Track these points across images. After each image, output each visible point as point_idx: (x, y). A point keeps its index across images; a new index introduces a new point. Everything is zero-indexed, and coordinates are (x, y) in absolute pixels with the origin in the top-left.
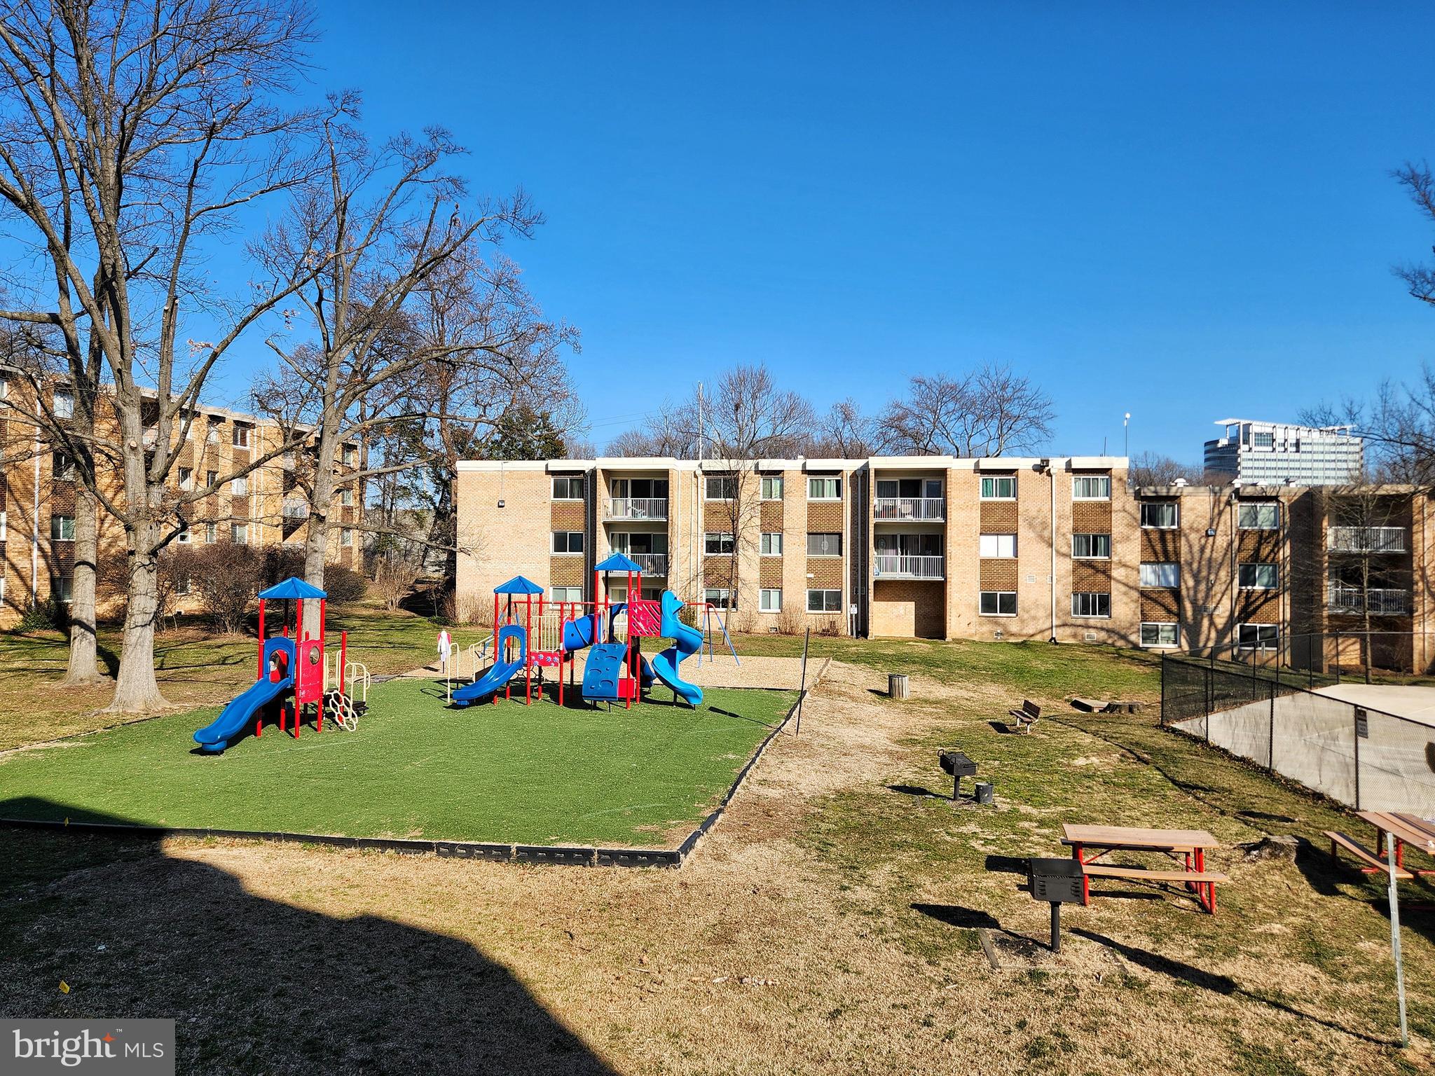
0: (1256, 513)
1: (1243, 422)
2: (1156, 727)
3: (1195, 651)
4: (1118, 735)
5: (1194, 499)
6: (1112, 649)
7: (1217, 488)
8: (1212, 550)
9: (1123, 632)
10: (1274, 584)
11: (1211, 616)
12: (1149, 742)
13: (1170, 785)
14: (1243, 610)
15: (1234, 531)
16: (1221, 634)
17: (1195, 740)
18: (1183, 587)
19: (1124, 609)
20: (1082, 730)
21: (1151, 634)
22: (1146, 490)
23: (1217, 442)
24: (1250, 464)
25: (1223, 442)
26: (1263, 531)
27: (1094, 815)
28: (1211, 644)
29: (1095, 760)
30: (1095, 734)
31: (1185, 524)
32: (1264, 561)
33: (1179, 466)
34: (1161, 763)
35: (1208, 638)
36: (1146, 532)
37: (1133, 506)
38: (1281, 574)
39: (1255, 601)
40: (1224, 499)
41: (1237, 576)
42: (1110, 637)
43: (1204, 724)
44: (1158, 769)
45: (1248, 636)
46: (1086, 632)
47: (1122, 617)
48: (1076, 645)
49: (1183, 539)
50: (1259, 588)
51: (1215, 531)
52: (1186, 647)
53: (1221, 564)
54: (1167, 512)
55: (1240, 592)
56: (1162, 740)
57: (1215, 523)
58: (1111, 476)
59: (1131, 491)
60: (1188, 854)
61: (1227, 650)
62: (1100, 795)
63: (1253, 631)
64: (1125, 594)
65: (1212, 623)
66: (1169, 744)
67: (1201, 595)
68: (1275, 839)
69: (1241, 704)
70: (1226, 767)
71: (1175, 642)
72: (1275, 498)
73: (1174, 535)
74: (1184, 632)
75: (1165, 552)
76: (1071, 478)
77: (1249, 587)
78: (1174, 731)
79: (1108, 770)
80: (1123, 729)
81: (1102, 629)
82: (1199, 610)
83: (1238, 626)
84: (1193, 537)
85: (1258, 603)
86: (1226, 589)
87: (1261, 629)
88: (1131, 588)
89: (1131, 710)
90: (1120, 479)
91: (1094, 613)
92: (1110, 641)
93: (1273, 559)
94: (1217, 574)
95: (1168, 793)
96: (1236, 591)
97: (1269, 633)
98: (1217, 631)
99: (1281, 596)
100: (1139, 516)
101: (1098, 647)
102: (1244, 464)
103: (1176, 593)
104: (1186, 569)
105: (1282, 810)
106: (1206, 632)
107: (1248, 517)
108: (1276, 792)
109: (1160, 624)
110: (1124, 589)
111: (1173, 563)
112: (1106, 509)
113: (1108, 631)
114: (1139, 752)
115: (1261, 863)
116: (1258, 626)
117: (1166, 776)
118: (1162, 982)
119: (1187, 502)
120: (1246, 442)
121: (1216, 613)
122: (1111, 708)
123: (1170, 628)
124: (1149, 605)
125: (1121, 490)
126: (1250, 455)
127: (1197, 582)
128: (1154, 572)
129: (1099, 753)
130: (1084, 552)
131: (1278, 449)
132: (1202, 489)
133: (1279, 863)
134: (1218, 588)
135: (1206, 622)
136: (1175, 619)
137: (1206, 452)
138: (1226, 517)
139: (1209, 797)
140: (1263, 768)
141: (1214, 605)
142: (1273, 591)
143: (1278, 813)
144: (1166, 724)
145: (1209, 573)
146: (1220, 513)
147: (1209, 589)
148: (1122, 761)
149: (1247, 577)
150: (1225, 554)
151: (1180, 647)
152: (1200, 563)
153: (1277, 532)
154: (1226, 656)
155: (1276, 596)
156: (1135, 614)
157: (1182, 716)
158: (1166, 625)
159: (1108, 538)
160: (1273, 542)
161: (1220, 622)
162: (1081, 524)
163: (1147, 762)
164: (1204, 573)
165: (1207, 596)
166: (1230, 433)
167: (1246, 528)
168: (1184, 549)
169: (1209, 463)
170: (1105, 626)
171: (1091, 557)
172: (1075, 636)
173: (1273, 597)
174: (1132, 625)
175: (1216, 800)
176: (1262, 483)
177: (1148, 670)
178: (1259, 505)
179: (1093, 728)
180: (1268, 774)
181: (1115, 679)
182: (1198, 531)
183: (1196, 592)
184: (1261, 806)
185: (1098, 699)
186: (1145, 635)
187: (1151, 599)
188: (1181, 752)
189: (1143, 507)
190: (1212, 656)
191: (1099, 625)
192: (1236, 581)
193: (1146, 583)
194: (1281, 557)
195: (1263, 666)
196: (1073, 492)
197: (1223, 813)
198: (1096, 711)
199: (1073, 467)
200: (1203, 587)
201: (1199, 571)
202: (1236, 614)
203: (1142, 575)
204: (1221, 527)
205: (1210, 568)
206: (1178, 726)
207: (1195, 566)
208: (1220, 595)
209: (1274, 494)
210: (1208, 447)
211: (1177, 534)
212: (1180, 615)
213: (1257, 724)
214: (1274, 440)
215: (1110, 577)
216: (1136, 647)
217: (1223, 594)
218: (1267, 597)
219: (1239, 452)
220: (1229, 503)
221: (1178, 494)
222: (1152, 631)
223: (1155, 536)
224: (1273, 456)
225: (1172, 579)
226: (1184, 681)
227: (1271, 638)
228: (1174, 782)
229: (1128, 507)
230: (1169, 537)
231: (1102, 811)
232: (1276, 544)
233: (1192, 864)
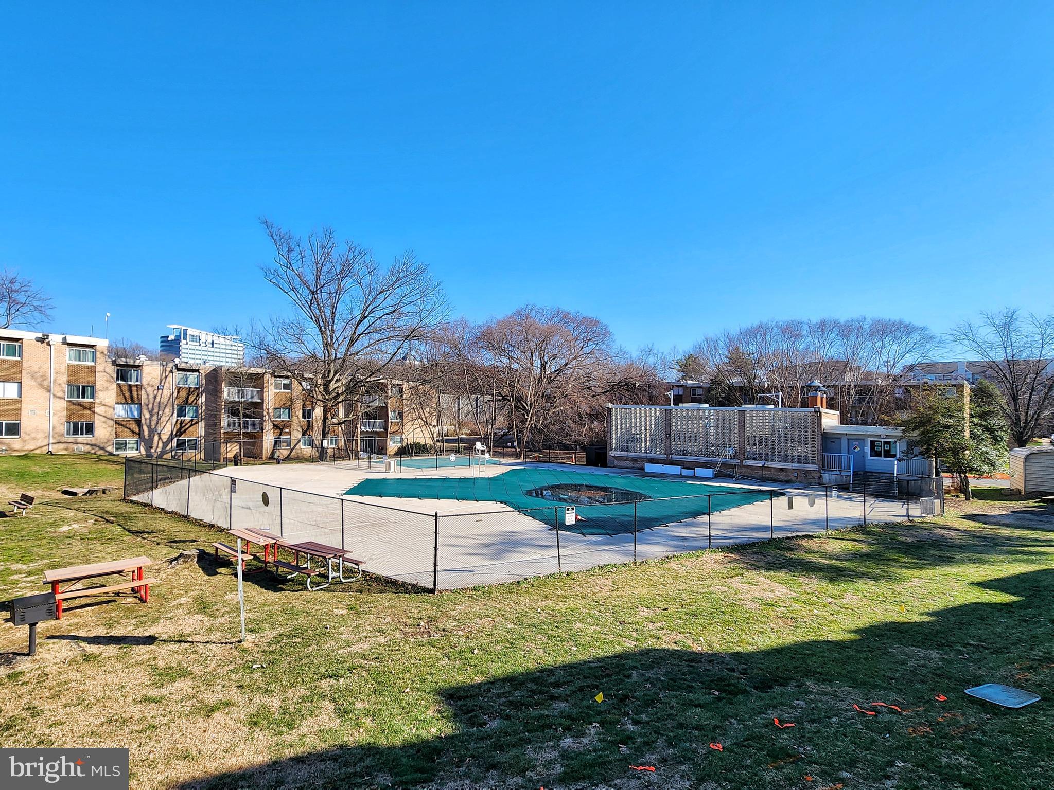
0: (187, 378)
1: (183, 328)
2: (120, 501)
3: (149, 455)
4: (93, 509)
5: (150, 368)
6: (95, 456)
7: (164, 363)
8: (161, 397)
9: (102, 446)
10: (196, 417)
11: (159, 434)
12: (115, 510)
13: (127, 533)
14: (179, 430)
15: (174, 387)
16: (165, 444)
17: (146, 505)
18: (143, 418)
19: (103, 431)
20: (67, 508)
21: (122, 446)
22: (119, 360)
23: (168, 337)
24: (186, 351)
25: (171, 338)
26: (190, 388)
27: (72, 561)
28: (159, 450)
29: (76, 526)
30: (77, 510)
31: (144, 382)
32: (191, 404)
33: (145, 348)
34: (122, 522)
35: (157, 445)
36: (119, 385)
37: (111, 370)
38: (200, 411)
39: (184, 426)
40: (169, 369)
41: (175, 412)
42: (93, 449)
43: (150, 496)
44: (120, 525)
45: (181, 445)
46: (75, 447)
47: (102, 436)
48: (68, 455)
49: (143, 390)
50: (188, 418)
51: (163, 386)
52: (143, 452)
53: (166, 405)
54: (134, 374)
55: (177, 421)
56: (124, 508)
57: (163, 382)
58: (96, 350)
59: (110, 360)
60: (133, 572)
61: (169, 452)
62: (77, 547)
63: (184, 442)
64: (104, 422)
65: (160, 438)
66: (128, 510)
67: (153, 423)
68: (185, 553)
69: (174, 482)
70: (162, 518)
71: (137, 449)
72: (198, 371)
73: (138, 388)
74: (143, 444)
75: (132, 397)
76: (68, 348)
77: (182, 418)
78: (132, 501)
79: (85, 531)
80: (98, 504)
81: (87, 444)
82: (152, 431)
83: (176, 439)
84: (149, 389)
85: (187, 427)
86: (169, 419)
87: (189, 441)
88: (108, 419)
89: (104, 492)
90: (102, 353)
91: (82, 434)
92: (93, 451)
93: (196, 403)
94: (163, 411)
95: (125, 538)
96: (174, 420)
97: (193, 442)
98: (163, 443)
99: (200, 423)
100: (115, 376)
101: (84, 456)
102: (183, 351)
103: (138, 422)
104: (144, 408)
105: (192, 536)
106: (157, 444)
107: (182, 380)
108: (189, 527)
109: (127, 439)
110: (104, 419)
111: (137, 404)
112: (92, 370)
113: (92, 445)
114: (107, 517)
115: (177, 567)
116: (187, 439)
117: (124, 528)
118: (112, 650)
119: (146, 370)
120: (185, 338)
121: (162, 432)
122: (90, 492)
123: (134, 442)
124: (120, 429)
125: (103, 359)
126: (186, 346)
127: (152, 415)
128: (125, 409)
129: (79, 521)
130: (75, 395)
131: (202, 345)
132: (156, 362)
133: (187, 565)
134: (164, 419)
135: (156, 438)
136: (137, 437)
137: (161, 342)
138: (170, 379)
139: (150, 537)
140: (183, 516)
141: (162, 428)
142: (195, 420)
143: (190, 539)
144: (127, 498)
145: (159, 410)
146: (166, 377)
147: (158, 420)
148: (95, 524)
149: (181, 412)
150: (169, 400)
151: (140, 452)
152: (153, 404)
153: (198, 388)
154: (169, 456)
155: (197, 423)
156: (111, 434)
157: (138, 492)
158: (132, 440)
159: (93, 388)
160: (196, 394)
161: (165, 437)
162: (73, 379)
163: (112, 522)
164: (156, 410)
165: (157, 423)
166: (176, 333)
167: (181, 386)
168: (144, 396)
169: (162, 348)
170: (89, 442)
171: (81, 399)
172: (66, 449)
173: (195, 424)
174: (108, 441)
175: (155, 537)
176: (191, 362)
177: (118, 467)
178: (188, 373)
179: (76, 506)
180: (186, 518)
181: (95, 474)
182: (152, 386)
183: (150, 421)
184: (181, 536)
185: (83, 487)
186: (117, 446)
187: (122, 425)
188: (135, 513)
189: (118, 370)
190: (160, 457)
191: (85, 442)
192: (175, 414)
193: (119, 416)
194: (200, 403)
195: (189, 460)
196: (68, 357)
197: (158, 544)
198: (80, 495)
199: (67, 342)
200: (155, 418)
201: (153, 409)
202: (174, 433)
203: (117, 411)
204: (167, 385)
205: (159, 407)
206: (134, 498)
207: (150, 406)
208: (165, 423)
209: (197, 369)
210: (162, 339)
211: (139, 388)
212: (140, 434)
213: (181, 493)
214: (200, 340)
215: (94, 412)
216: (111, 454)
217: (167, 422)
218: (192, 423)
219: (181, 344)
220: (171, 372)
221: (141, 364)
222: (122, 444)
223: (125, 388)
224: (199, 348)
225: (136, 413)
226: (141, 472)
227: (194, 445)
228: (129, 531)
229: (107, 370)
230: (134, 389)
231: (77, 557)
232: (198, 395)
233: (136, 577)
